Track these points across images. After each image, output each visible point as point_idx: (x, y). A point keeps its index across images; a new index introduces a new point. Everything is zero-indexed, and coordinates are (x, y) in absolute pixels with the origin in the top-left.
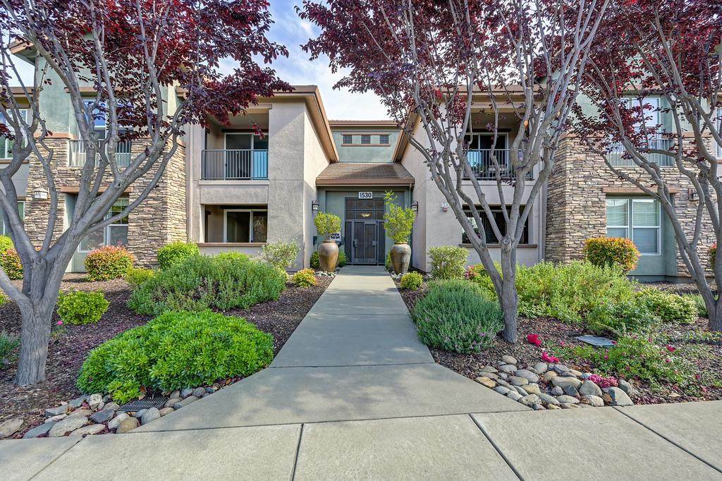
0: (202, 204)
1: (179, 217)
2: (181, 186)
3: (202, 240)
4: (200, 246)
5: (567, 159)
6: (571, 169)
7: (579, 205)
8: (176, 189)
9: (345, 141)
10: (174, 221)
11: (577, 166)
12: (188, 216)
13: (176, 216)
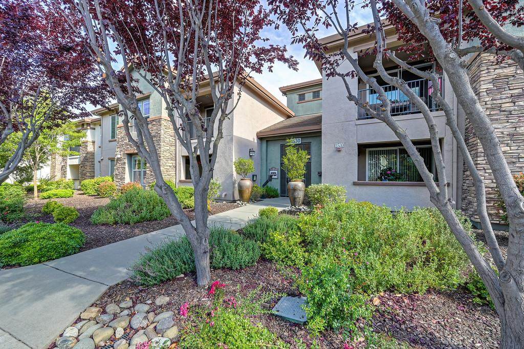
0: (183, 156)
1: (169, 164)
2: (172, 146)
3: (183, 178)
4: (181, 181)
5: (481, 79)
6: (488, 90)
7: (502, 133)
8: (168, 148)
9: (300, 99)
10: (165, 167)
11: (499, 85)
12: (176, 163)
13: (167, 164)
